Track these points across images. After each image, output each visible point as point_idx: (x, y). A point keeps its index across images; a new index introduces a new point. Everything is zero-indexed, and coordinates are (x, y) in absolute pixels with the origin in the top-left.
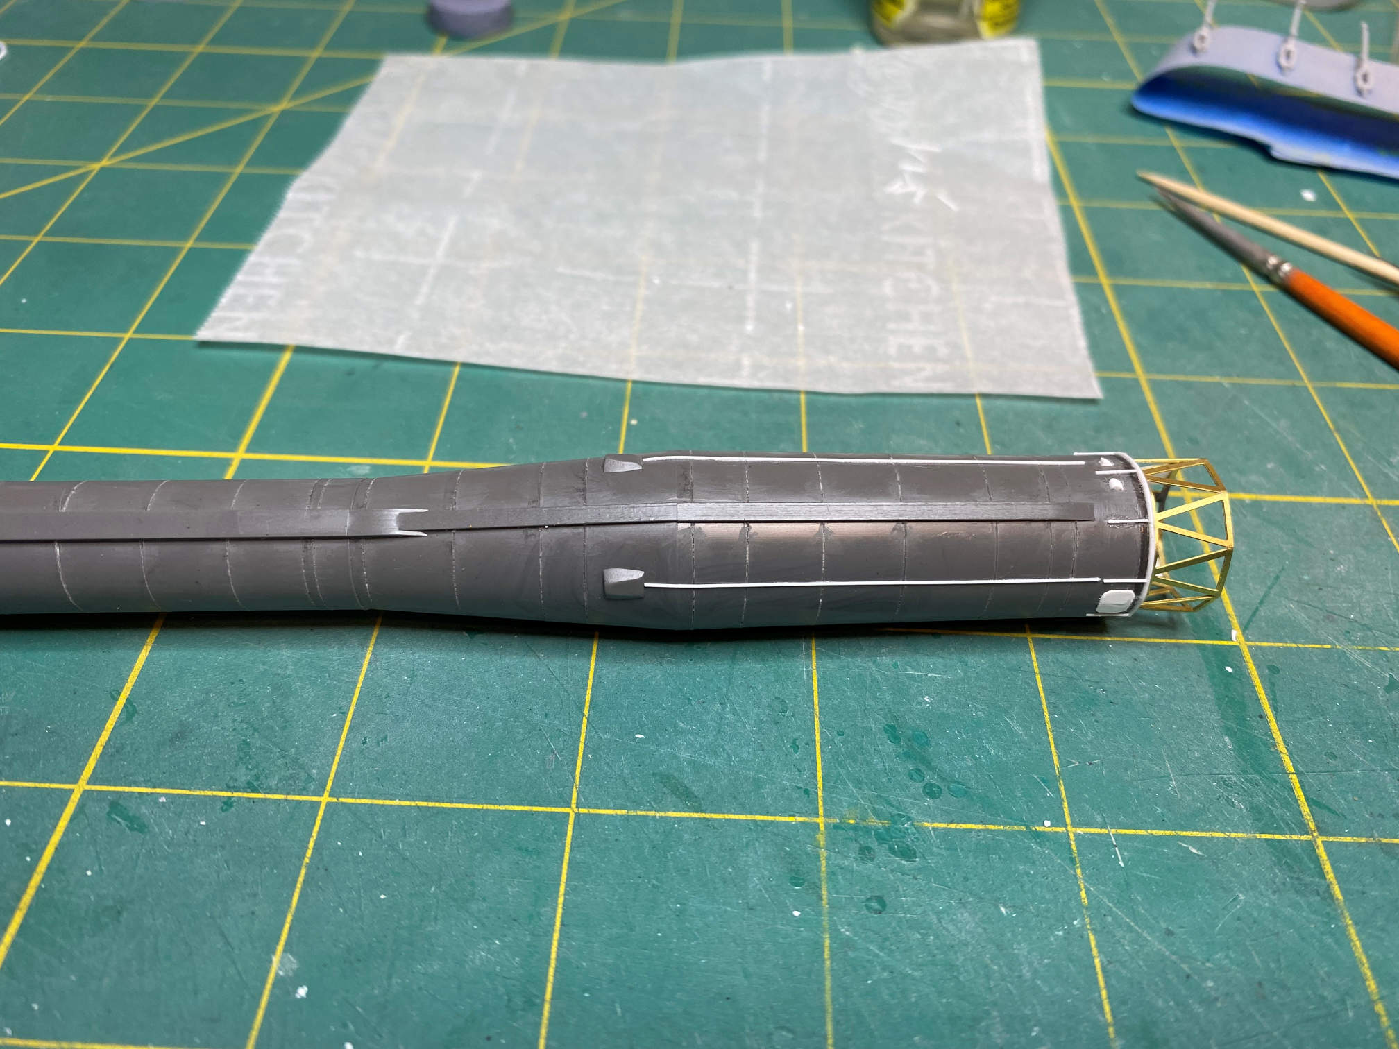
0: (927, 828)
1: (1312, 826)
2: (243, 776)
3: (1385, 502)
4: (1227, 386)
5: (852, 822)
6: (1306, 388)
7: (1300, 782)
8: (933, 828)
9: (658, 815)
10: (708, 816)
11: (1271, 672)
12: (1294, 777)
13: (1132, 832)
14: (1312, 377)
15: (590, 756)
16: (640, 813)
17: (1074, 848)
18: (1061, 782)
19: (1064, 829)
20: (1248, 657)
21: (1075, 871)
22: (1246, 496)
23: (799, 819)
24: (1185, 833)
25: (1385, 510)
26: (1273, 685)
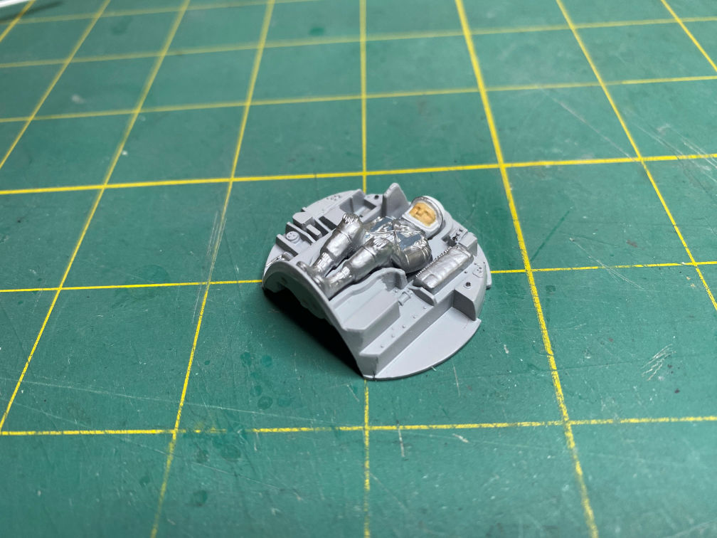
0: (254, 433)
1: (565, 413)
3: (651, 159)
4: (543, 91)
5: (198, 431)
6: (601, 87)
7: (561, 377)
8: (260, 434)
11: (548, 288)
12: (556, 373)
13: (416, 427)
14: (605, 79)
15: (22, 391)
17: (367, 443)
18: (367, 389)
19: (361, 427)
20: (531, 279)
21: (363, 462)
22: (547, 164)
23: (159, 431)
24: (460, 426)
25: (649, 164)
26: (548, 300)
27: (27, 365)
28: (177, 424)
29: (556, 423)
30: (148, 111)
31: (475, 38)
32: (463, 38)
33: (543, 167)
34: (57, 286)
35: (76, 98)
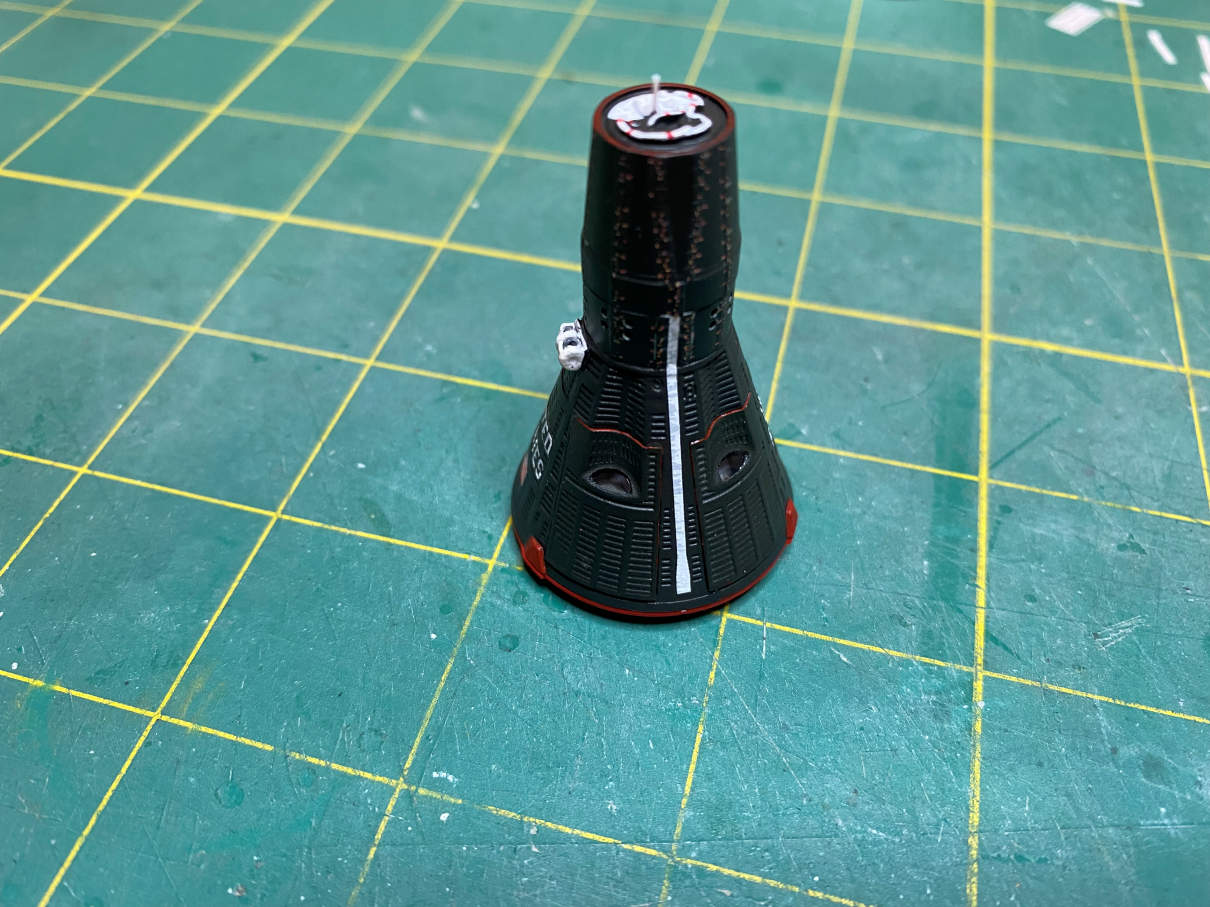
1: (980, 660)
2: (27, 442)
3: (1201, 373)
4: (1075, 244)
5: (519, 568)
6: (1163, 256)
7: (987, 617)
9: (348, 532)
10: (392, 541)
11: (1003, 508)
12: (982, 611)
13: (787, 629)
14: (1173, 245)
16: (334, 528)
17: (722, 631)
20: (983, 492)
21: (713, 653)
22: (1049, 347)
23: (473, 558)
24: (842, 641)
25: (1197, 380)
26: (999, 523)
27: (320, 445)
28: (496, 555)
29: (965, 669)
30: (515, 153)
31: (998, 145)
32: (979, 140)
33: (1042, 352)
34: (367, 356)
35: (417, 113)
